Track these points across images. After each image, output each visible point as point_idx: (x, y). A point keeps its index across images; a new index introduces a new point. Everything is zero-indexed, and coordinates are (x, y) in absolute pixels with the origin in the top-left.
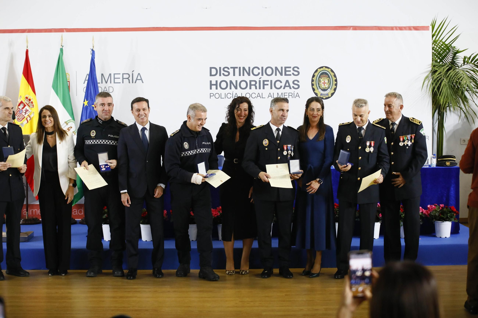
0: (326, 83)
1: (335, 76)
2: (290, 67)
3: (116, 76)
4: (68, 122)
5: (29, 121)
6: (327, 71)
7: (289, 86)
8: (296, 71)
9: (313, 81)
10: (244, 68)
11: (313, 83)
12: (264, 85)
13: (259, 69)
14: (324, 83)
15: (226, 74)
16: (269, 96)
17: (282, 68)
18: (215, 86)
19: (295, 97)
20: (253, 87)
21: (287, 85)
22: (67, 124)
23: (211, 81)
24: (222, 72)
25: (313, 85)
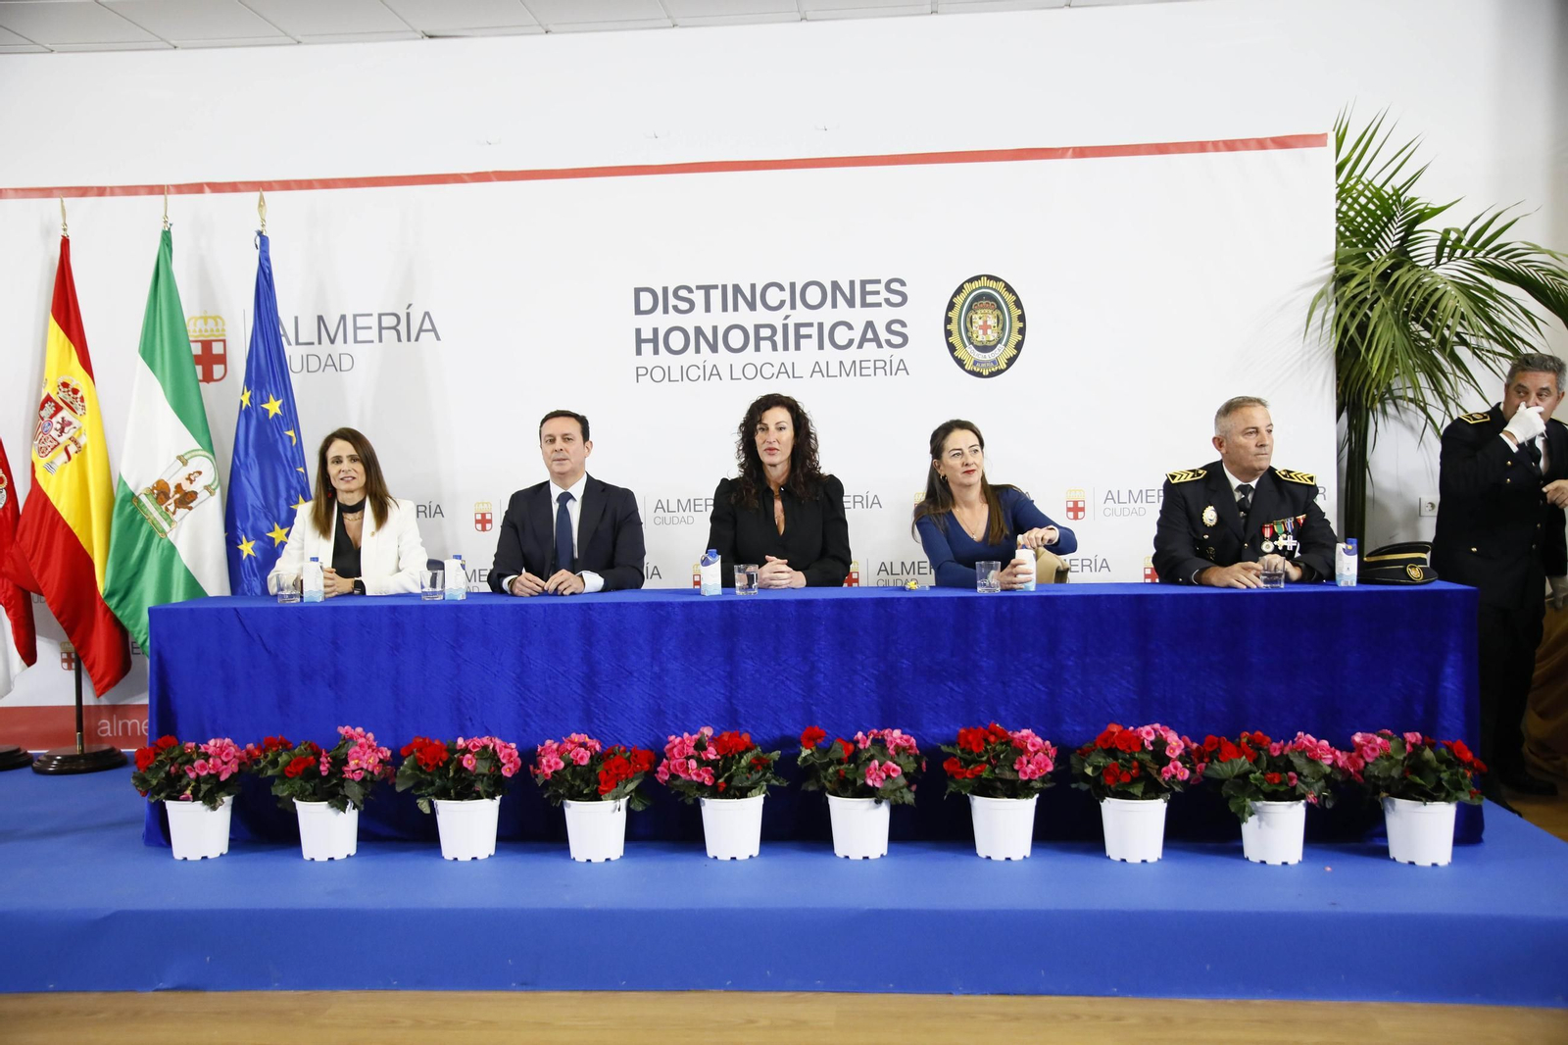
0: (990, 327)
1: (1018, 304)
2: (878, 282)
3: (361, 322)
4: (186, 457)
5: (74, 456)
6: (992, 289)
7: (876, 339)
8: (897, 291)
9: (948, 321)
10: (737, 289)
11: (949, 327)
12: (798, 337)
13: (782, 288)
14: (985, 327)
15: (684, 306)
16: (813, 372)
17: (852, 283)
18: (650, 346)
19: (894, 373)
20: (766, 345)
21: (870, 335)
22: (185, 463)
23: (638, 331)
24: (672, 301)
25: (948, 333)
